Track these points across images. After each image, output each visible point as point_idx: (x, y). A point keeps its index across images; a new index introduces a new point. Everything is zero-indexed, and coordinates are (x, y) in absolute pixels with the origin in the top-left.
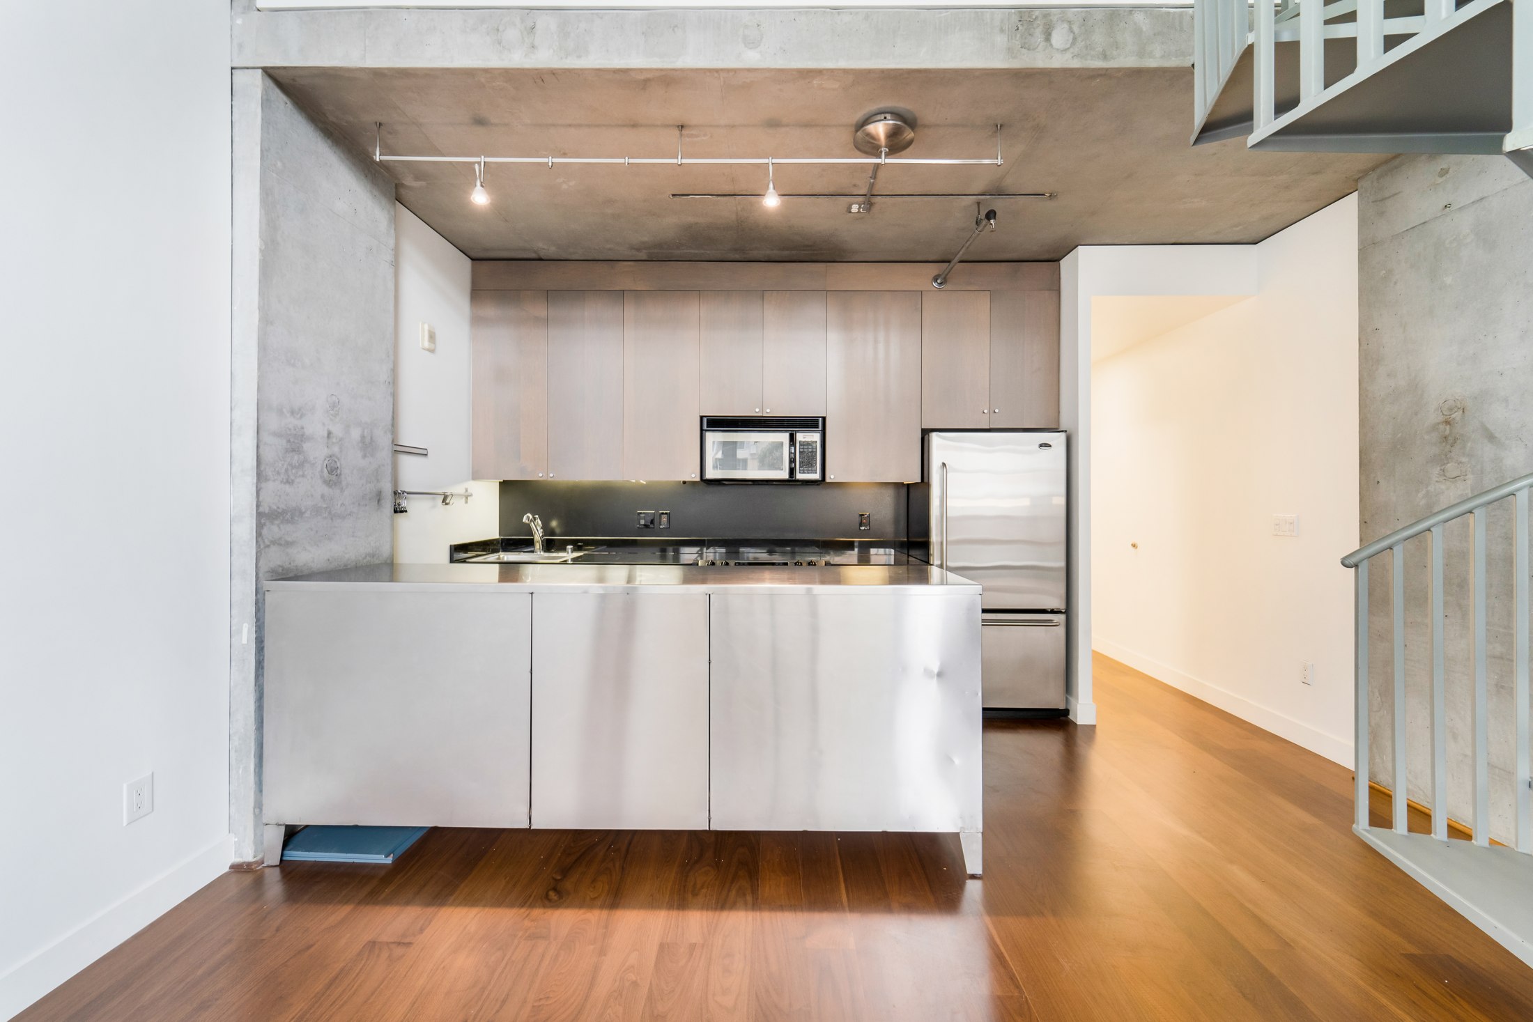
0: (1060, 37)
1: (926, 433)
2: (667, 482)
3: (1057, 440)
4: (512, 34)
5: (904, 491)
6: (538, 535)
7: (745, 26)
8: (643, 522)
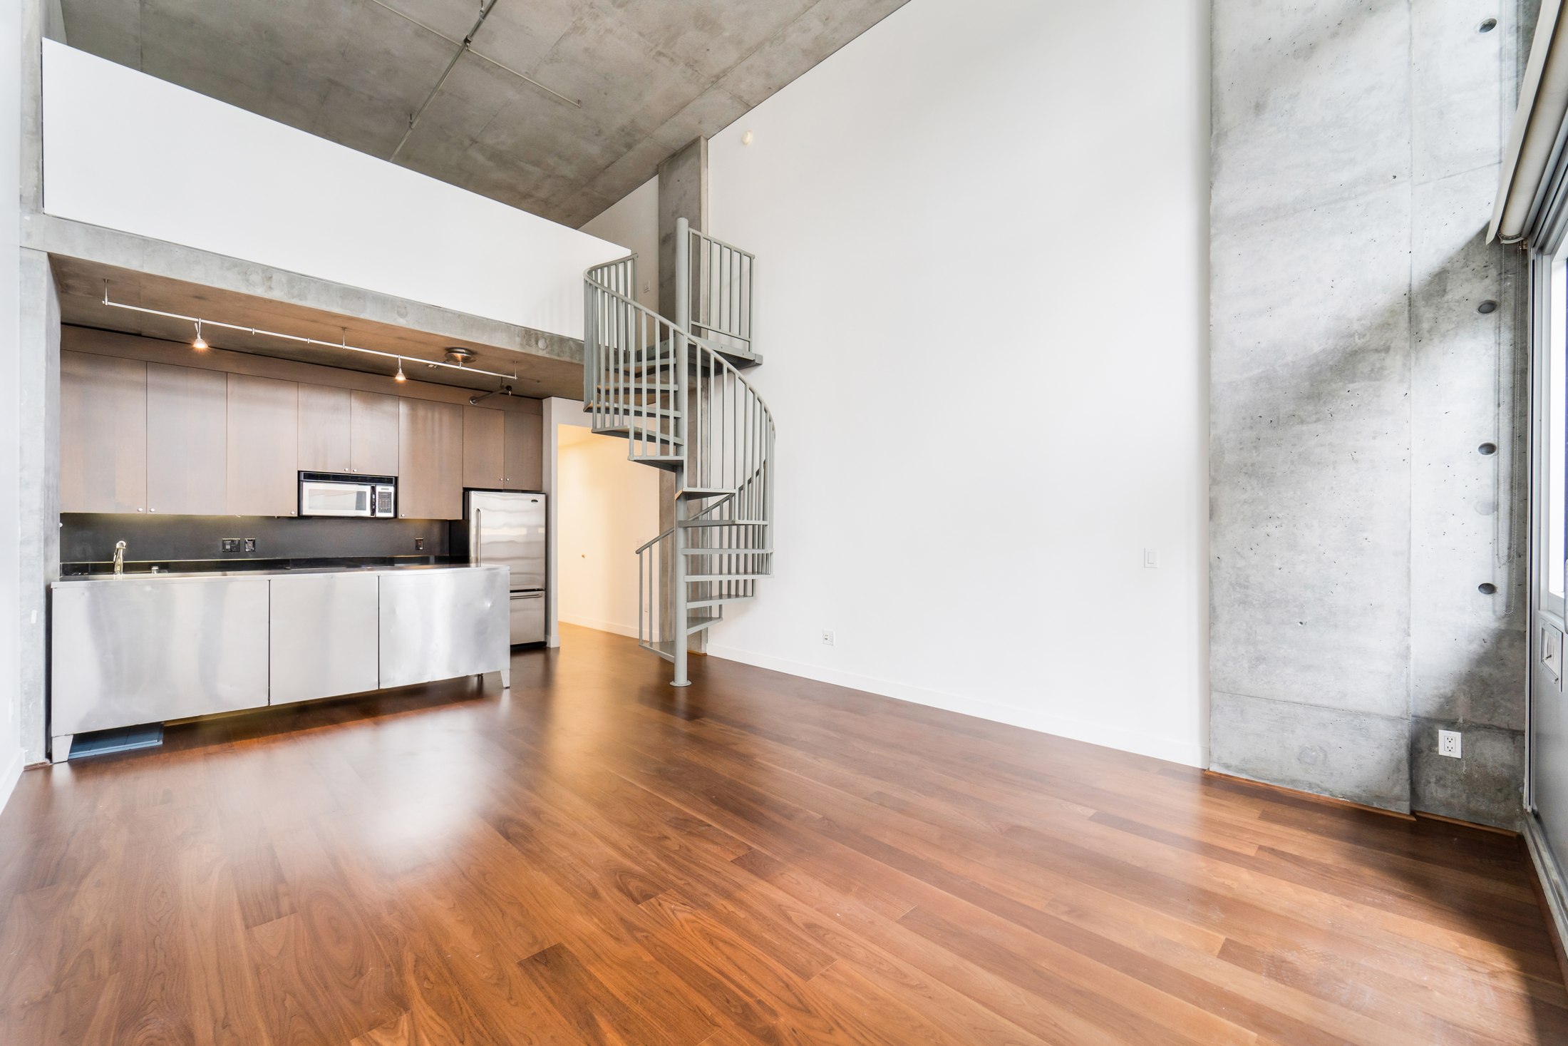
0: (541, 344)
1: (466, 491)
3: (541, 498)
4: (255, 278)
5: (447, 525)
7: (399, 307)
8: (228, 547)
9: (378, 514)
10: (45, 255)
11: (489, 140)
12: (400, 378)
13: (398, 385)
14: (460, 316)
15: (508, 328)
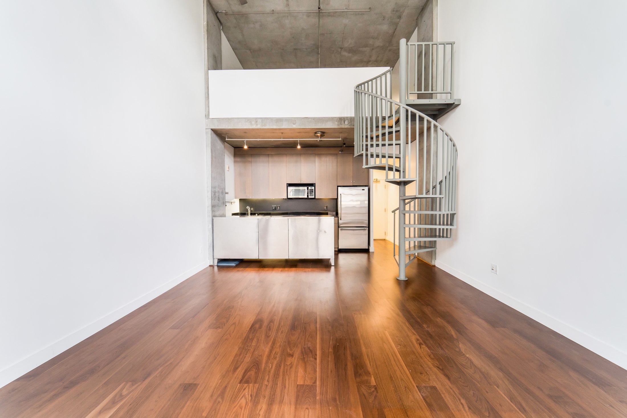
0: (346, 122)
1: (337, 187)
2: (278, 199)
3: (366, 188)
4: (253, 123)
5: (333, 200)
6: (249, 212)
7: (293, 121)
8: (273, 208)
9: (309, 197)
10: (210, 130)
11: (346, 45)
12: (299, 147)
13: (298, 149)
14: (314, 119)
15: (332, 119)
